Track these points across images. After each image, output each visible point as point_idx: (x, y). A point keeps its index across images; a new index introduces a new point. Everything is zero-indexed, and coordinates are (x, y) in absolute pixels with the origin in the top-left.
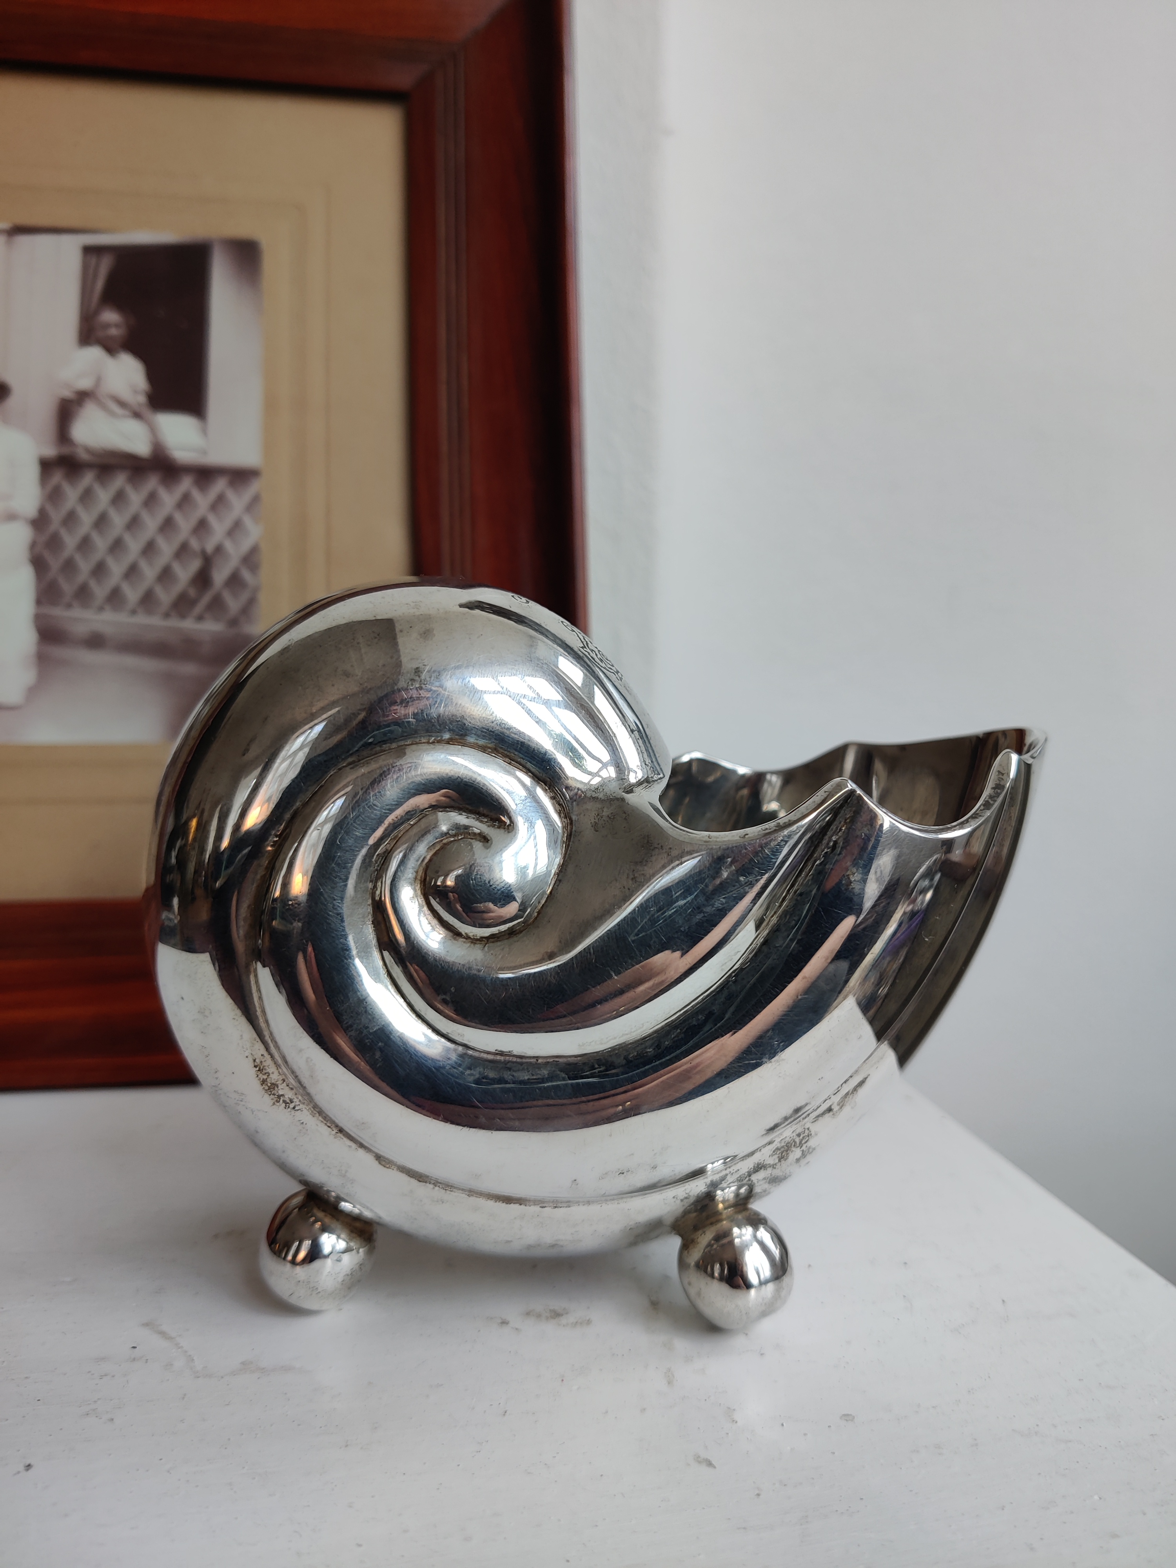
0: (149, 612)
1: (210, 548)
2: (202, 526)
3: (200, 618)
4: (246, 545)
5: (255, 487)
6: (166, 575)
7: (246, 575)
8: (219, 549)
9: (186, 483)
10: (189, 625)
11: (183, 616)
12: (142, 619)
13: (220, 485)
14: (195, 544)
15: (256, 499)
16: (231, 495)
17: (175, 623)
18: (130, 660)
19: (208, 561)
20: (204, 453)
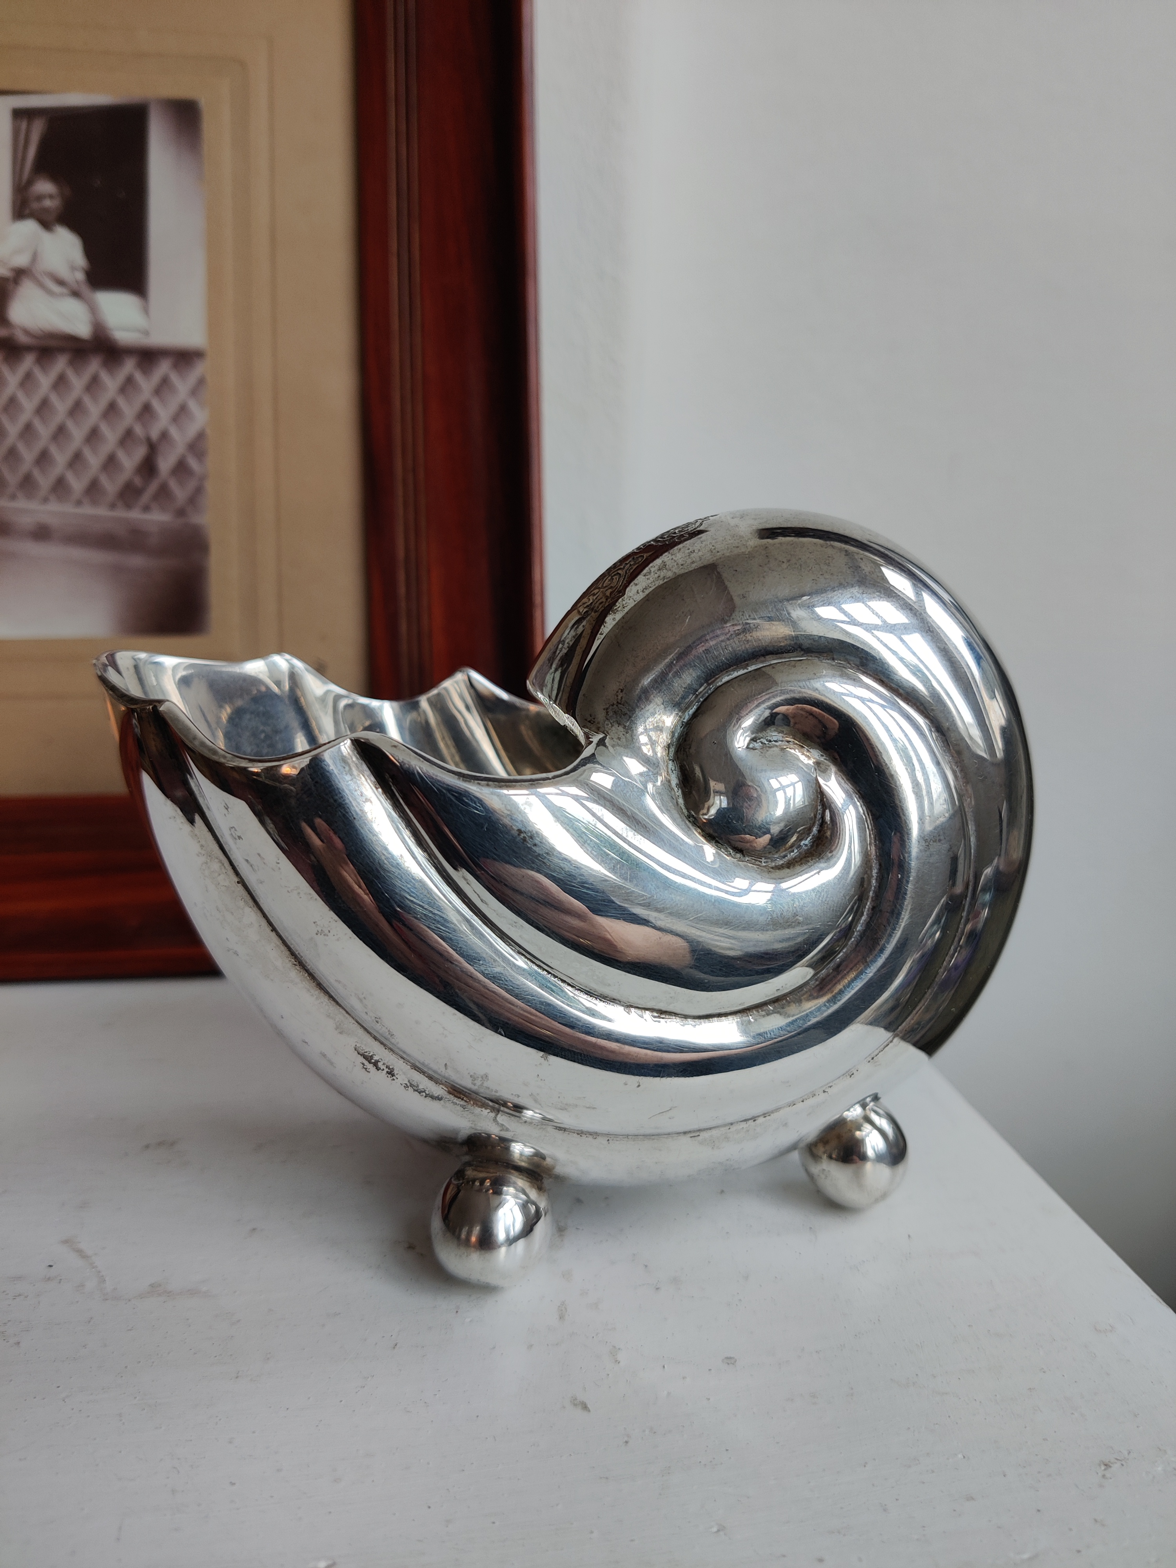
2: (147, 410)
3: (146, 509)
4: (192, 430)
5: (199, 369)
6: (111, 462)
7: (192, 462)
8: (164, 435)
9: (129, 366)
11: (129, 506)
12: (88, 510)
13: (164, 367)
14: (139, 430)
15: (201, 382)
17: (121, 513)
18: (77, 553)
19: (153, 449)
20: (146, 333)
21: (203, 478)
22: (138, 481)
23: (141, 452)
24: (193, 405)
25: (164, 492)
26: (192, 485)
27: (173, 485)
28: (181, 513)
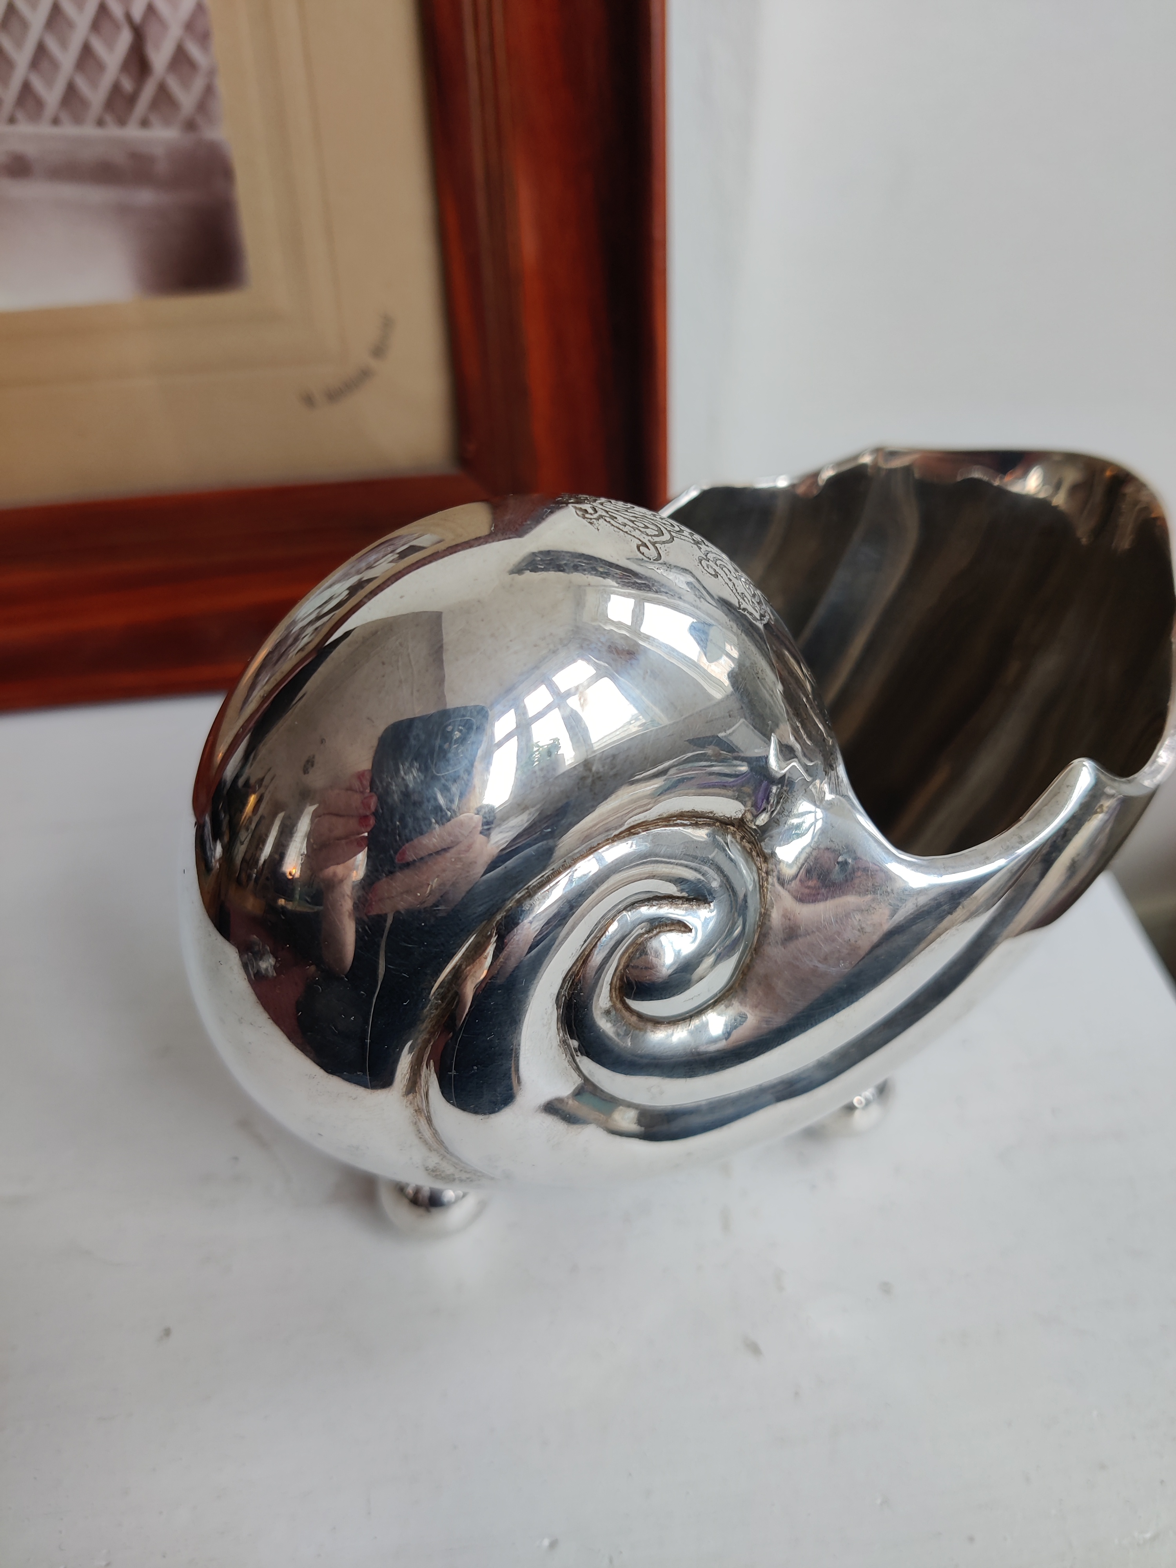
0: (77, 118)
1: (137, 11)
3: (145, 123)
6: (87, 57)
8: (150, 10)
10: (132, 132)
11: (122, 122)
14: (115, 7)
17: (113, 131)
18: (69, 191)
19: (139, 34)
21: (212, 73)
22: (127, 85)
23: (125, 38)
25: (164, 96)
26: (198, 84)
27: (174, 85)
28: (190, 126)
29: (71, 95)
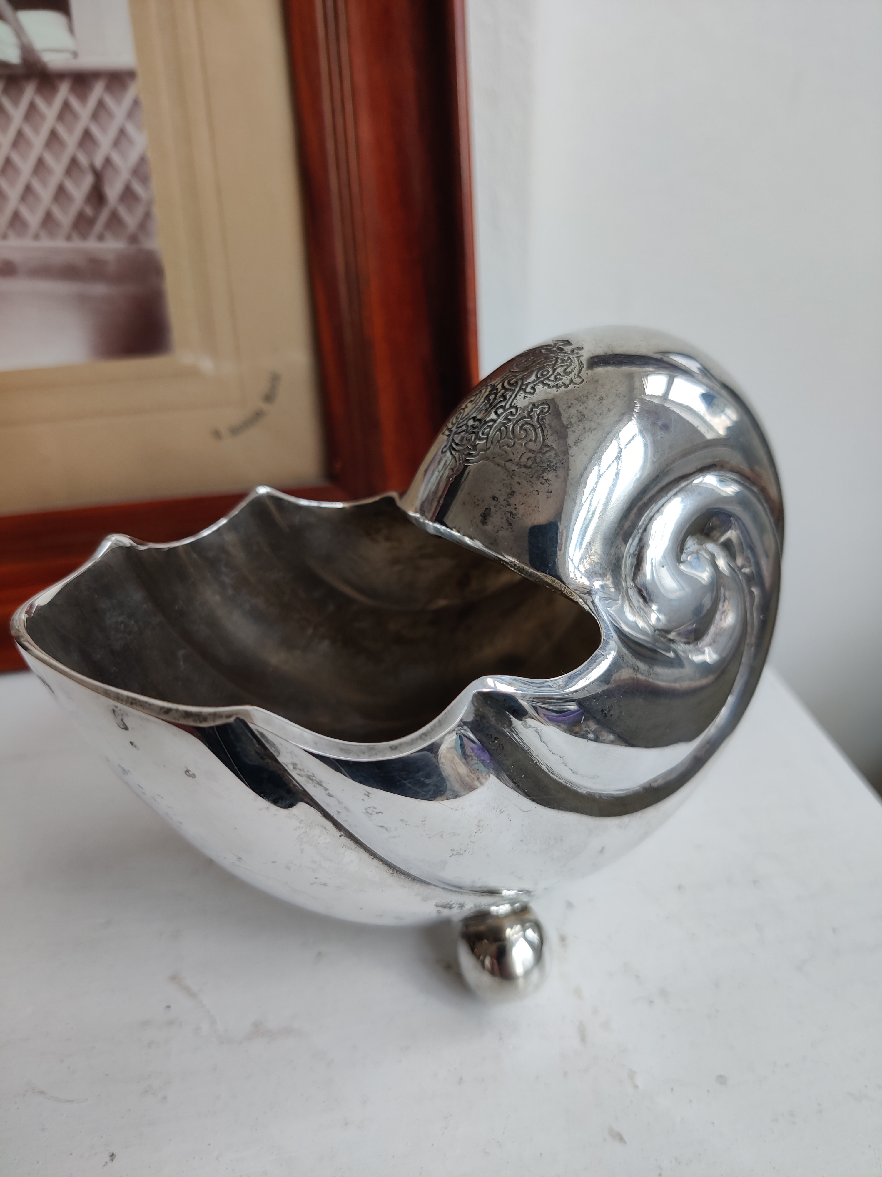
0: (52, 235)
1: (98, 162)
2: (87, 136)
3: (101, 238)
4: (133, 157)
5: (133, 91)
6: (61, 193)
7: (138, 188)
8: (108, 161)
9: (64, 90)
10: (91, 245)
11: (84, 236)
12: (46, 243)
13: (98, 90)
14: (83, 159)
15: (136, 103)
16: (109, 101)
17: (78, 244)
18: (45, 285)
19: (99, 177)
20: (75, 54)
21: (150, 203)
22: (89, 211)
23: (88, 180)
24: (130, 129)
25: (115, 220)
26: (140, 211)
27: (123, 212)
28: (134, 239)
29: (48, 220)
